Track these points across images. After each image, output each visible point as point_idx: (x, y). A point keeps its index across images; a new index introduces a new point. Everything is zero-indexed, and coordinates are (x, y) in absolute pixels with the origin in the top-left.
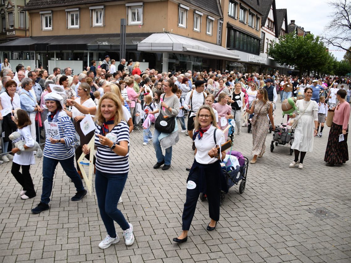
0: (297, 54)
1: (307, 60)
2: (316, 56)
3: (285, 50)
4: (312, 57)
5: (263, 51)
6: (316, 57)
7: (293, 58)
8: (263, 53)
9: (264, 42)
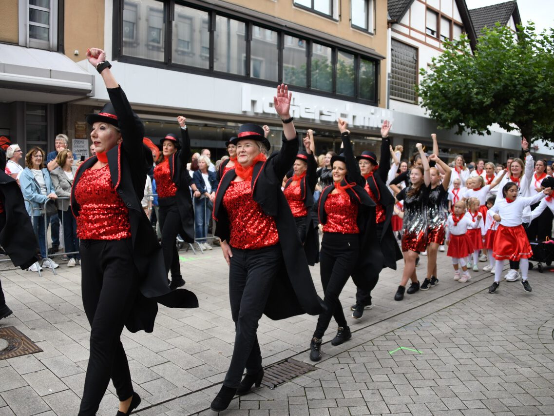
5: (416, 99)
8: (416, 104)
9: (416, 72)
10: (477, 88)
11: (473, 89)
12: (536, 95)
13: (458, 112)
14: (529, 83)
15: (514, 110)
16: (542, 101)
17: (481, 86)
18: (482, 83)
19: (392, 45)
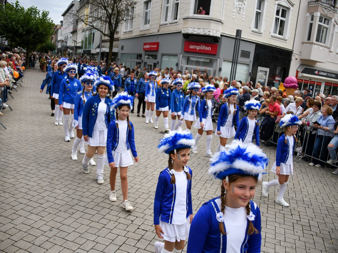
0: (26, 28)
1: (37, 37)
2: (46, 33)
3: (11, 23)
4: (41, 34)
7: (21, 34)
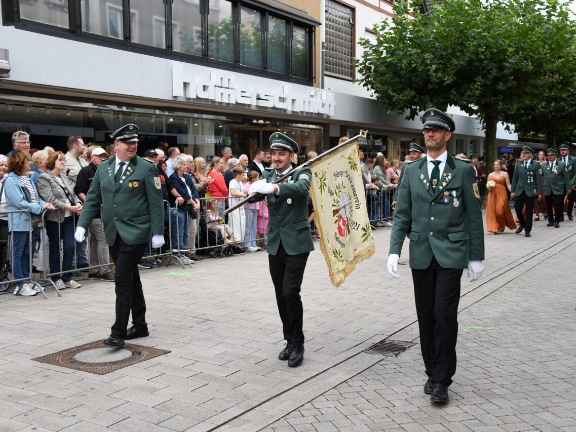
5: (353, 75)
6: (537, 73)
8: (353, 81)
9: (353, 41)
10: (436, 64)
11: (431, 66)
12: (506, 72)
13: (413, 93)
14: (499, 57)
15: (481, 90)
16: (513, 80)
17: (441, 61)
18: (441, 57)
19: (326, 6)
